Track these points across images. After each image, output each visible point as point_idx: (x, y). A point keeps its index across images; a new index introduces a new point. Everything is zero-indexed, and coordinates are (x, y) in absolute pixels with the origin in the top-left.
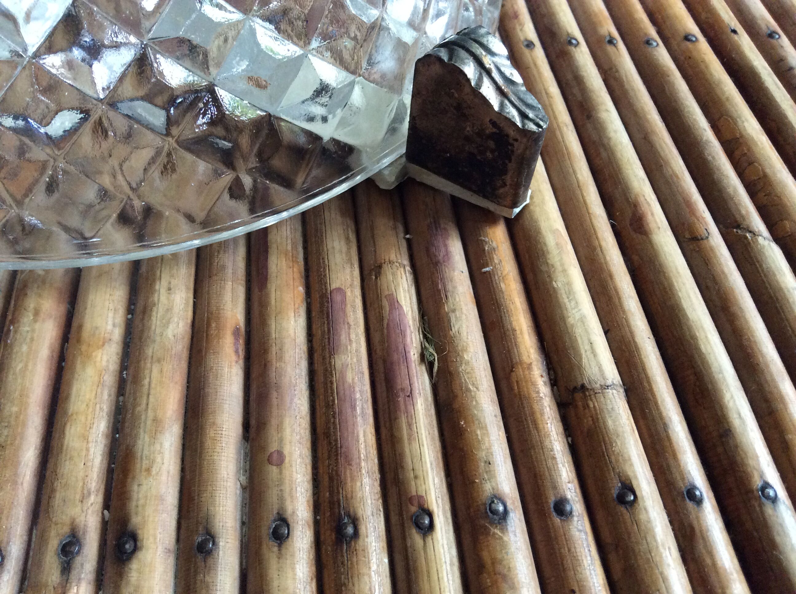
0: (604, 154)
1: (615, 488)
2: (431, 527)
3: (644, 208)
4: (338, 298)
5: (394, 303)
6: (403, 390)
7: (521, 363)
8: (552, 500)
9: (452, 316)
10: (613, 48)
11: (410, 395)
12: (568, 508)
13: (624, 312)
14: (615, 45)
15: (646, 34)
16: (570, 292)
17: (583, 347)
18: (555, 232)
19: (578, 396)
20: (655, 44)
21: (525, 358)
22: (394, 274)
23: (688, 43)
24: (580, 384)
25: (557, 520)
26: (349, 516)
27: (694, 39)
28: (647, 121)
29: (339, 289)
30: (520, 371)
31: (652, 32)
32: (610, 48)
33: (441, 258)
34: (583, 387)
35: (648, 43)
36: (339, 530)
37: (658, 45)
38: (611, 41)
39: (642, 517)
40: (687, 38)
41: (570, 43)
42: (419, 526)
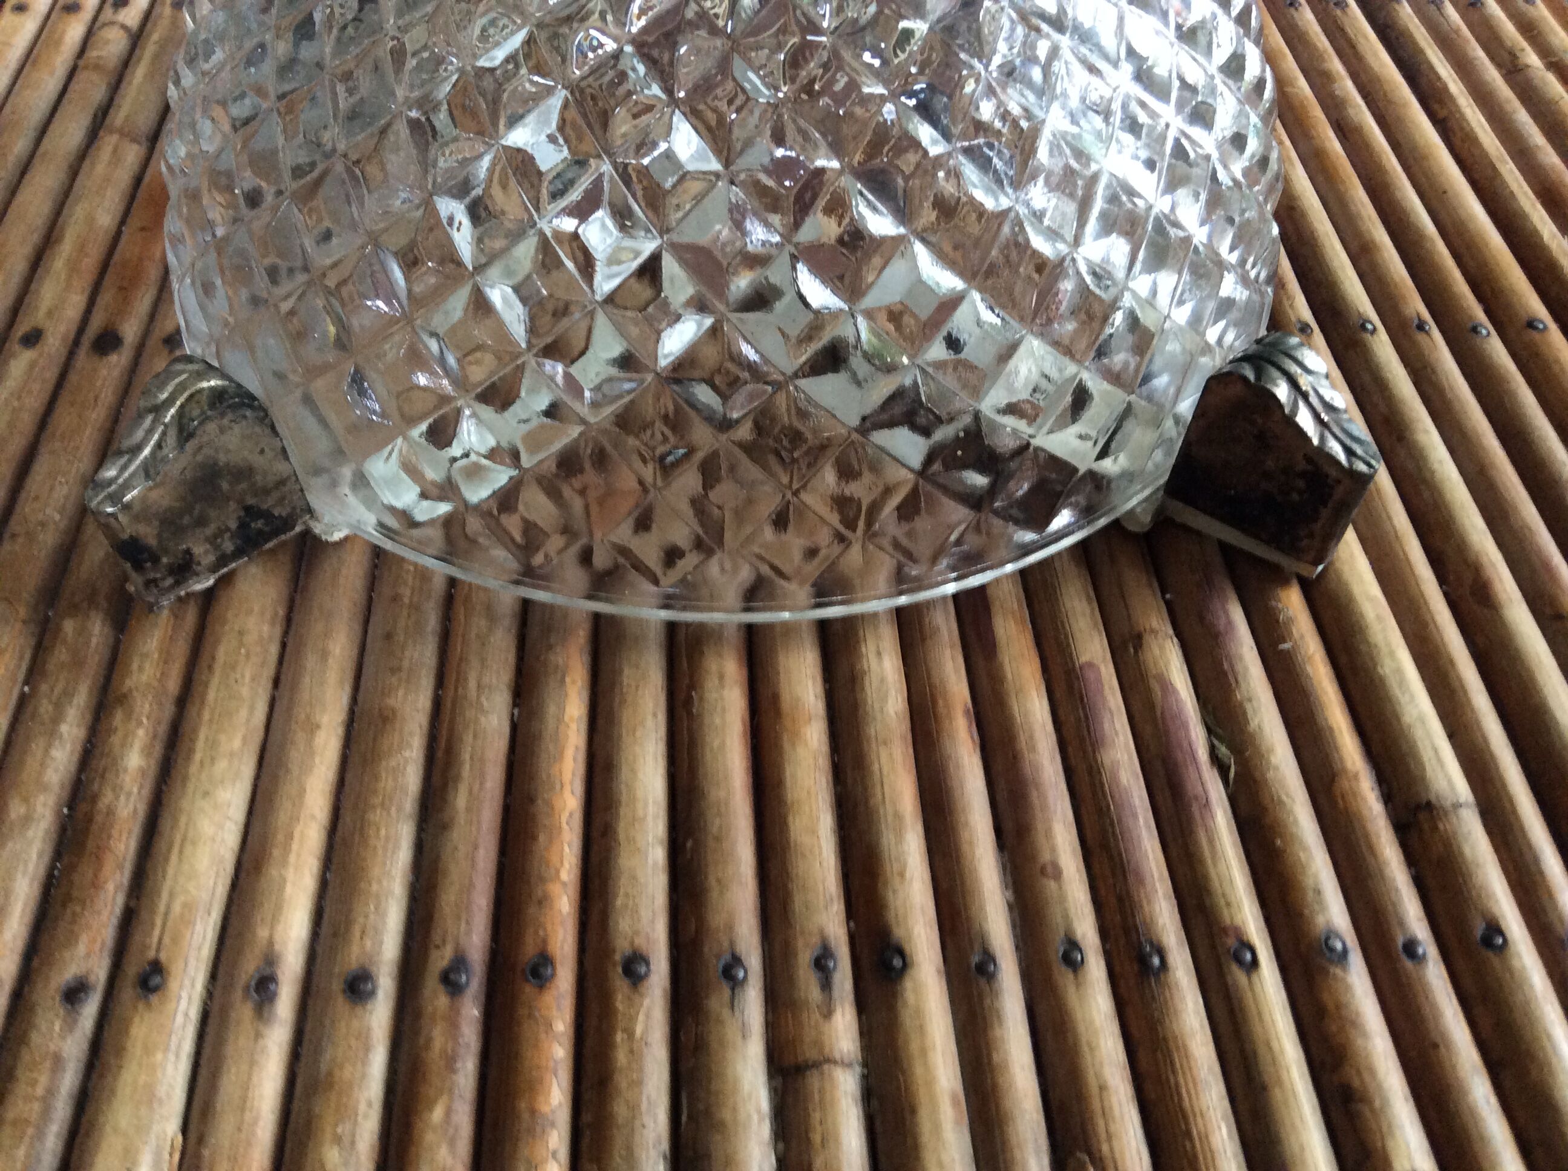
0: (1426, 495)
1: (1479, 929)
2: (1255, 963)
3: (1489, 572)
4: (1090, 675)
5: (1167, 687)
6: (1196, 798)
7: (1344, 770)
8: (1400, 941)
9: (1248, 707)
10: (1424, 335)
11: (1207, 804)
12: (1420, 951)
13: (1473, 710)
14: (1427, 333)
15: (1471, 318)
16: (1402, 682)
17: (1426, 755)
18: (1371, 599)
19: (1422, 816)
20: (1484, 332)
21: (1349, 765)
22: (1162, 648)
23: (1534, 333)
24: (1424, 802)
25: (1408, 964)
26: (1152, 944)
27: (1541, 326)
28: (1484, 449)
29: (1090, 665)
30: (1344, 784)
31: (1479, 313)
32: (1420, 337)
33: (1222, 628)
34: (1429, 806)
35: (1475, 330)
36: (1143, 961)
37: (1489, 334)
38: (1421, 326)
39: (1515, 963)
40: (1531, 324)
41: (1363, 327)
42: (1240, 961)
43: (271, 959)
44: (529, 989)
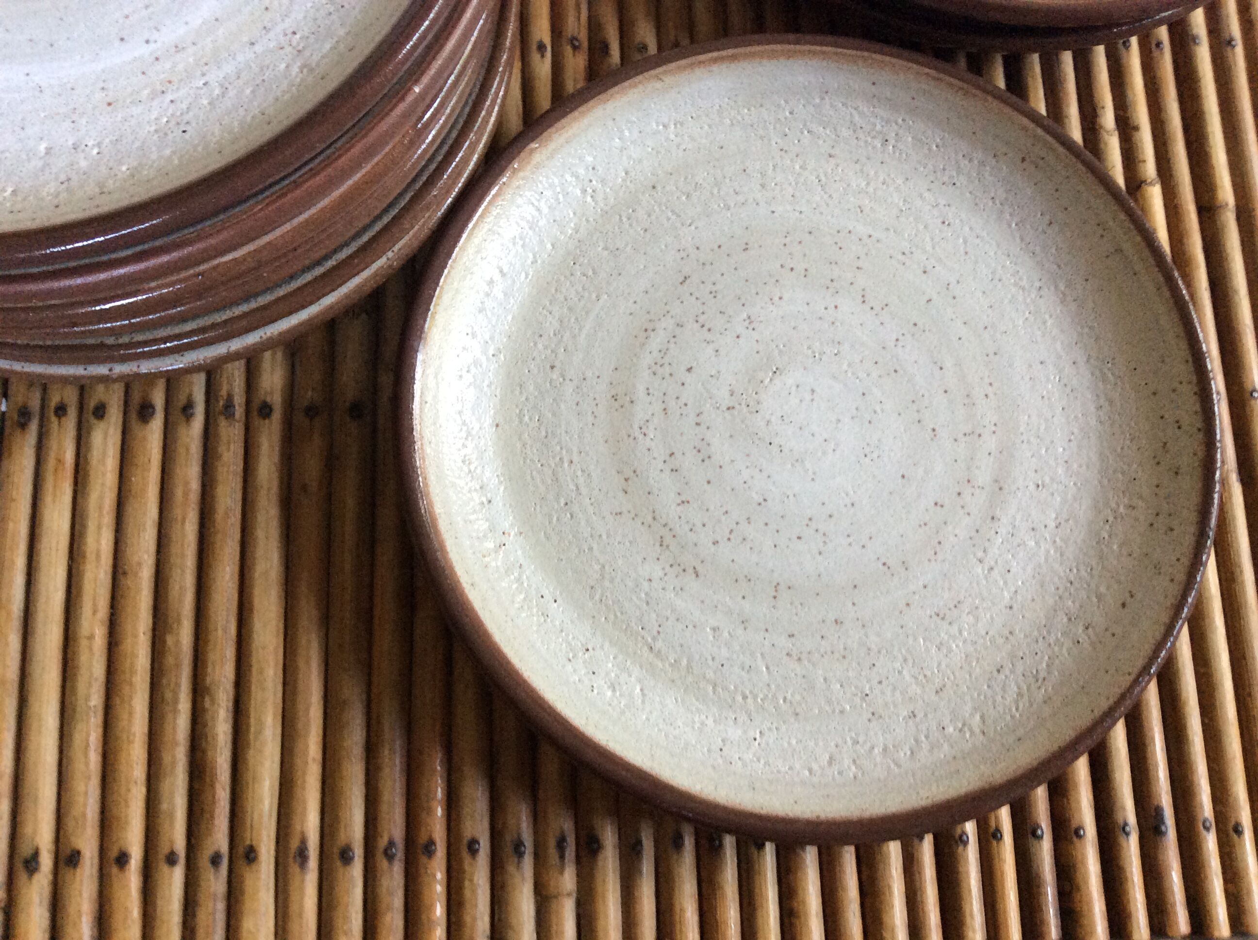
43: (304, 842)
44: (424, 859)
